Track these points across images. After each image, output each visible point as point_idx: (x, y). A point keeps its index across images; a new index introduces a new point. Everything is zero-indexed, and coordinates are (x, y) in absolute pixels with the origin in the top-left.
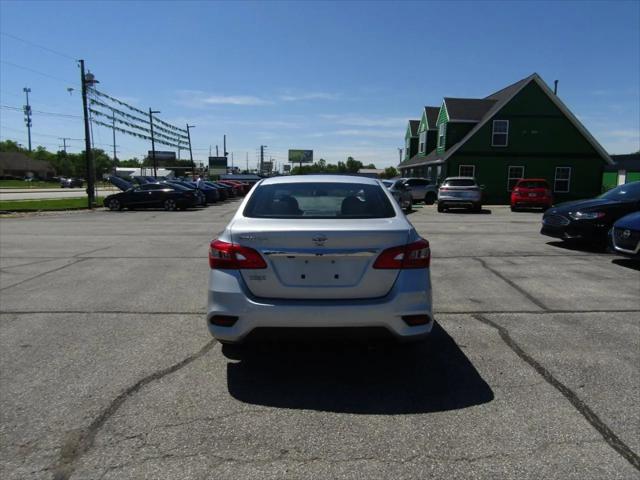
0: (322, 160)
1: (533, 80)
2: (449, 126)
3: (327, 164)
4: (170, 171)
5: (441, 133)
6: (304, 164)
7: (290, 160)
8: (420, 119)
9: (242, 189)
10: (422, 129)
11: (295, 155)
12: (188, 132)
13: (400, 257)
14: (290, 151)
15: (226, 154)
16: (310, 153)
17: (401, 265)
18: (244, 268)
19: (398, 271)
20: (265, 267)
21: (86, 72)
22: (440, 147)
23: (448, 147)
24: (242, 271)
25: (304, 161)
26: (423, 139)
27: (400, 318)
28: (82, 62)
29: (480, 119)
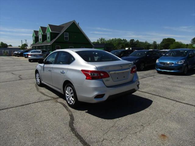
1: (74, 22)
2: (51, 33)
5: (48, 35)
8: (39, 30)
10: (40, 34)
18: (103, 78)
20: (109, 77)
22: (48, 40)
23: (51, 40)
24: (103, 79)
26: (40, 37)
29: (60, 32)
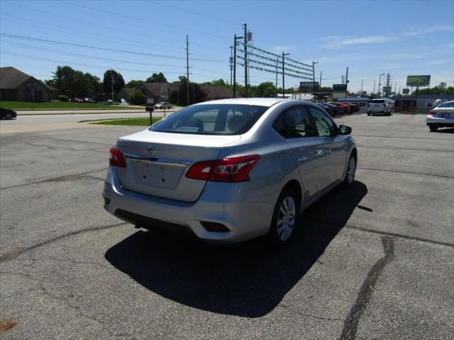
0: (443, 83)
3: (447, 87)
4: (313, 96)
6: (420, 88)
7: (408, 84)
9: (349, 108)
11: (413, 80)
12: (313, 66)
13: (207, 170)
14: (408, 77)
15: (347, 82)
16: (428, 78)
17: (208, 177)
19: (205, 181)
20: (125, 167)
21: (247, 32)
25: (422, 84)
27: (199, 223)
28: (245, 25)
